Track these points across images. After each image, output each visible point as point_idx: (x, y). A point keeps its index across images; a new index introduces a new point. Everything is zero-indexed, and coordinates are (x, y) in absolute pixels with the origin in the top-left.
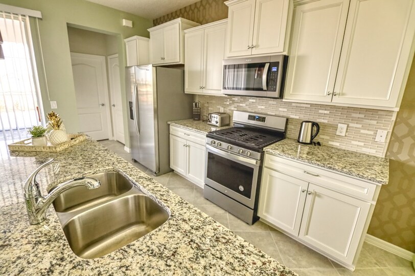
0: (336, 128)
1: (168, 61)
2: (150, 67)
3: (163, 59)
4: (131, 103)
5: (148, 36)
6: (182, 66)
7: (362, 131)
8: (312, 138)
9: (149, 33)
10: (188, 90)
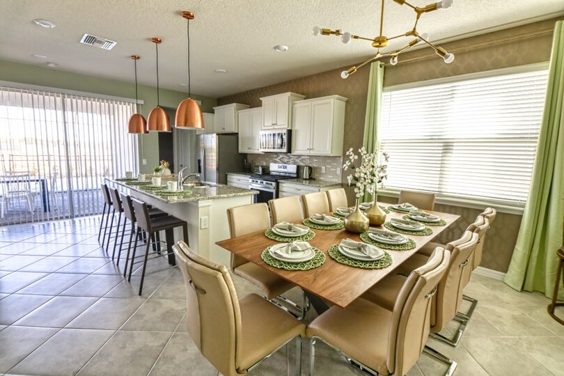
0: (321, 169)
1: (228, 130)
2: (215, 135)
3: (224, 129)
4: (199, 161)
5: (213, 112)
6: (237, 134)
7: (332, 169)
8: (310, 175)
9: (214, 110)
10: (241, 150)
